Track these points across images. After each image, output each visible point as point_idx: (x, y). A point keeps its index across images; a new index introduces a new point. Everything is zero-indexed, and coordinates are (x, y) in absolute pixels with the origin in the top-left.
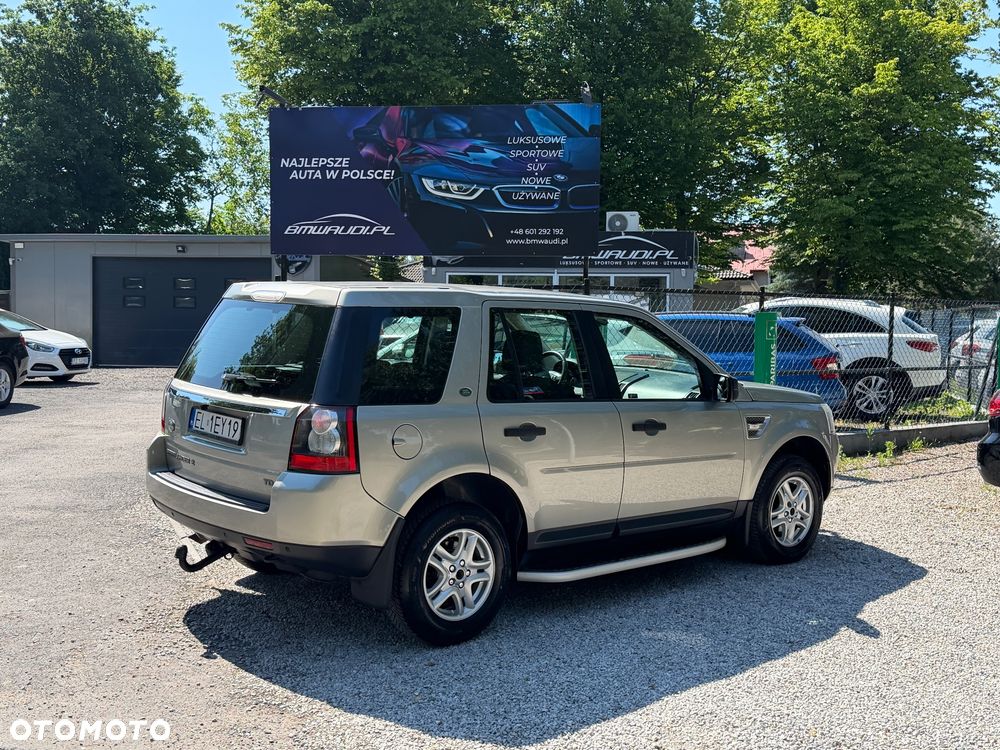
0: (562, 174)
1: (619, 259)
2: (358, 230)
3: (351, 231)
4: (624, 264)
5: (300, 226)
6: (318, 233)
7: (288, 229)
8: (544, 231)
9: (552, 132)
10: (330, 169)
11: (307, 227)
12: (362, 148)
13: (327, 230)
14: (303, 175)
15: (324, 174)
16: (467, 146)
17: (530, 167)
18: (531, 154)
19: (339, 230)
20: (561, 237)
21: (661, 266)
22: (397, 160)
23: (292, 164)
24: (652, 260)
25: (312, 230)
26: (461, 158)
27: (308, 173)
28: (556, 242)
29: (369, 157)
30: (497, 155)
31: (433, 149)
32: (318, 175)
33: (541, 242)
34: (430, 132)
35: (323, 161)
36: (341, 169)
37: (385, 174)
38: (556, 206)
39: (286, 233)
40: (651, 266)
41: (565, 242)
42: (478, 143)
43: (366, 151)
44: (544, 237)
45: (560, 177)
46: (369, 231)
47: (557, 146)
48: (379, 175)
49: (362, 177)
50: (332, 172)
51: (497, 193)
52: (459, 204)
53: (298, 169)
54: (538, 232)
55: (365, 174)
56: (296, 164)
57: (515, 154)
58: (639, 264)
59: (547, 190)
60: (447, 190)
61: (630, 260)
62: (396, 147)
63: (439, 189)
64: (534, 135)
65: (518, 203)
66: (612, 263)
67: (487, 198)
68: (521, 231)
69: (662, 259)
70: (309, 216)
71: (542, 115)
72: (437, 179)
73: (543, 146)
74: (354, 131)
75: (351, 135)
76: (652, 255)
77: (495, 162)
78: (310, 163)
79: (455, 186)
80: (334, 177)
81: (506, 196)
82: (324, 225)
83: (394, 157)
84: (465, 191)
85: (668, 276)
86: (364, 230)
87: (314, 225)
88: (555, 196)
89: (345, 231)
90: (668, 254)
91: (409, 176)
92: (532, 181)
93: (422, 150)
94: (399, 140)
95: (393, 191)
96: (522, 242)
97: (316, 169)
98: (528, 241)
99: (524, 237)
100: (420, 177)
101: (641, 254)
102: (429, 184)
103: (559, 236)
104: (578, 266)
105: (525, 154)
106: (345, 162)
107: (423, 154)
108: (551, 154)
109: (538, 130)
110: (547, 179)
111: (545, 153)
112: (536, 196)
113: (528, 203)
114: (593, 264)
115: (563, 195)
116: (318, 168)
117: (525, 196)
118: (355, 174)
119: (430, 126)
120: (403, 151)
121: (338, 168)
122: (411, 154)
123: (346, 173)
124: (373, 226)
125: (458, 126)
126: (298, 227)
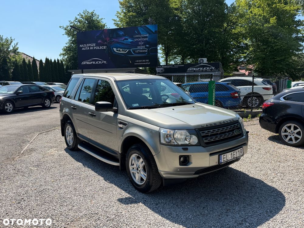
1: (201, 70)
2: (98, 62)
3: (97, 63)
4: (202, 71)
8: (144, 61)
9: (145, 33)
10: (91, 47)
13: (91, 63)
16: (124, 38)
17: (140, 43)
18: (140, 40)
19: (94, 63)
20: (148, 62)
21: (211, 71)
22: (107, 43)
23: (82, 46)
25: (88, 63)
26: (122, 42)
27: (86, 48)
28: (147, 63)
29: (100, 43)
30: (131, 41)
31: (115, 40)
33: (143, 64)
34: (115, 36)
35: (89, 45)
37: (104, 47)
38: (147, 54)
39: (82, 64)
40: (209, 71)
42: (127, 37)
43: (99, 41)
44: (144, 62)
45: (147, 46)
46: (101, 62)
47: (146, 37)
51: (132, 51)
52: (123, 54)
53: (84, 47)
54: (142, 61)
55: (99, 48)
57: (136, 40)
58: (206, 71)
59: (144, 49)
60: (119, 51)
62: (106, 40)
63: (117, 50)
64: (140, 34)
65: (137, 53)
66: (199, 71)
67: (129, 52)
68: (138, 61)
69: (212, 69)
71: (142, 29)
72: (117, 48)
73: (143, 37)
75: (96, 37)
76: (209, 68)
77: (131, 42)
78: (86, 45)
79: (121, 50)
80: (92, 49)
81: (134, 51)
82: (91, 61)
84: (124, 51)
85: (213, 73)
86: (100, 62)
87: (88, 62)
88: (146, 51)
90: (213, 68)
91: (110, 47)
92: (140, 47)
93: (113, 40)
94: (107, 38)
95: (106, 52)
96: (138, 64)
98: (140, 64)
99: (139, 62)
100: (113, 48)
101: (206, 68)
102: (115, 49)
103: (147, 62)
104: (191, 72)
105: (138, 40)
106: (94, 44)
107: (113, 41)
108: (145, 39)
109: (141, 33)
110: (144, 46)
111: (143, 39)
112: (141, 51)
113: (139, 53)
114: (194, 71)
115: (148, 50)
116: (88, 47)
117: (139, 51)
118: (97, 48)
119: (115, 34)
120: (108, 41)
121: (93, 46)
122: (110, 42)
123: (95, 48)
124: (102, 61)
125: (121, 33)
126: (84, 62)
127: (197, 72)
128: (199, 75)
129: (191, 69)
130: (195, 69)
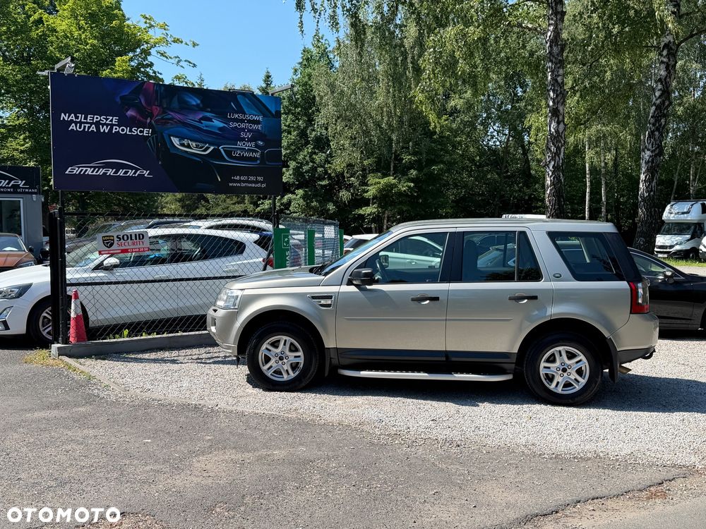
0: (262, 141)
2: (126, 173)
3: (121, 173)
5: (79, 167)
6: (94, 173)
7: (69, 169)
8: (252, 178)
9: (255, 113)
10: (103, 125)
11: (85, 169)
12: (127, 111)
13: (102, 171)
14: (80, 128)
15: (98, 128)
16: (201, 116)
17: (242, 135)
18: (243, 126)
19: (111, 172)
20: (262, 183)
21: (15, 192)
22: (153, 122)
23: (70, 118)
24: (8, 188)
25: (89, 171)
26: (197, 124)
27: (85, 127)
28: (259, 185)
29: (132, 118)
30: (221, 125)
31: (177, 116)
32: (93, 128)
33: (250, 185)
34: (175, 104)
36: (112, 125)
37: (145, 132)
38: (258, 162)
39: (67, 172)
41: (264, 186)
42: (208, 115)
43: (130, 113)
44: (252, 182)
45: (260, 143)
46: (135, 173)
47: (257, 122)
48: (141, 132)
49: (128, 133)
50: (105, 127)
51: (222, 150)
52: (198, 157)
53: (76, 123)
54: (248, 178)
55: (131, 131)
56: (74, 119)
57: (233, 125)
60: (189, 146)
62: (152, 113)
63: (183, 145)
64: (244, 113)
65: (235, 158)
67: (215, 153)
68: (238, 178)
70: (87, 160)
71: (246, 99)
72: (181, 138)
74: (121, 98)
75: (118, 100)
76: (8, 184)
77: (220, 129)
78: (86, 118)
79: (194, 144)
80: (106, 131)
81: (229, 153)
82: (99, 168)
83: (151, 119)
84: (201, 148)
85: (21, 200)
86: (131, 173)
87: (91, 167)
88: (258, 155)
89: (116, 173)
91: (162, 133)
92: (244, 144)
93: (170, 116)
94: (154, 107)
95: (151, 146)
96: (239, 185)
97: (91, 124)
98: (243, 185)
99: (240, 181)
100: (170, 136)
102: (176, 141)
103: (260, 182)
105: (239, 125)
106: (115, 120)
107: (172, 119)
108: (255, 127)
109: (245, 110)
110: (253, 143)
111: (251, 126)
112: (246, 154)
113: (242, 158)
115: (262, 154)
116: (93, 123)
117: (240, 154)
118: (123, 130)
119: (175, 99)
120: (157, 116)
121: (109, 124)
122: (162, 119)
123: (116, 129)
124: (137, 170)
125: (195, 101)
126: (77, 169)
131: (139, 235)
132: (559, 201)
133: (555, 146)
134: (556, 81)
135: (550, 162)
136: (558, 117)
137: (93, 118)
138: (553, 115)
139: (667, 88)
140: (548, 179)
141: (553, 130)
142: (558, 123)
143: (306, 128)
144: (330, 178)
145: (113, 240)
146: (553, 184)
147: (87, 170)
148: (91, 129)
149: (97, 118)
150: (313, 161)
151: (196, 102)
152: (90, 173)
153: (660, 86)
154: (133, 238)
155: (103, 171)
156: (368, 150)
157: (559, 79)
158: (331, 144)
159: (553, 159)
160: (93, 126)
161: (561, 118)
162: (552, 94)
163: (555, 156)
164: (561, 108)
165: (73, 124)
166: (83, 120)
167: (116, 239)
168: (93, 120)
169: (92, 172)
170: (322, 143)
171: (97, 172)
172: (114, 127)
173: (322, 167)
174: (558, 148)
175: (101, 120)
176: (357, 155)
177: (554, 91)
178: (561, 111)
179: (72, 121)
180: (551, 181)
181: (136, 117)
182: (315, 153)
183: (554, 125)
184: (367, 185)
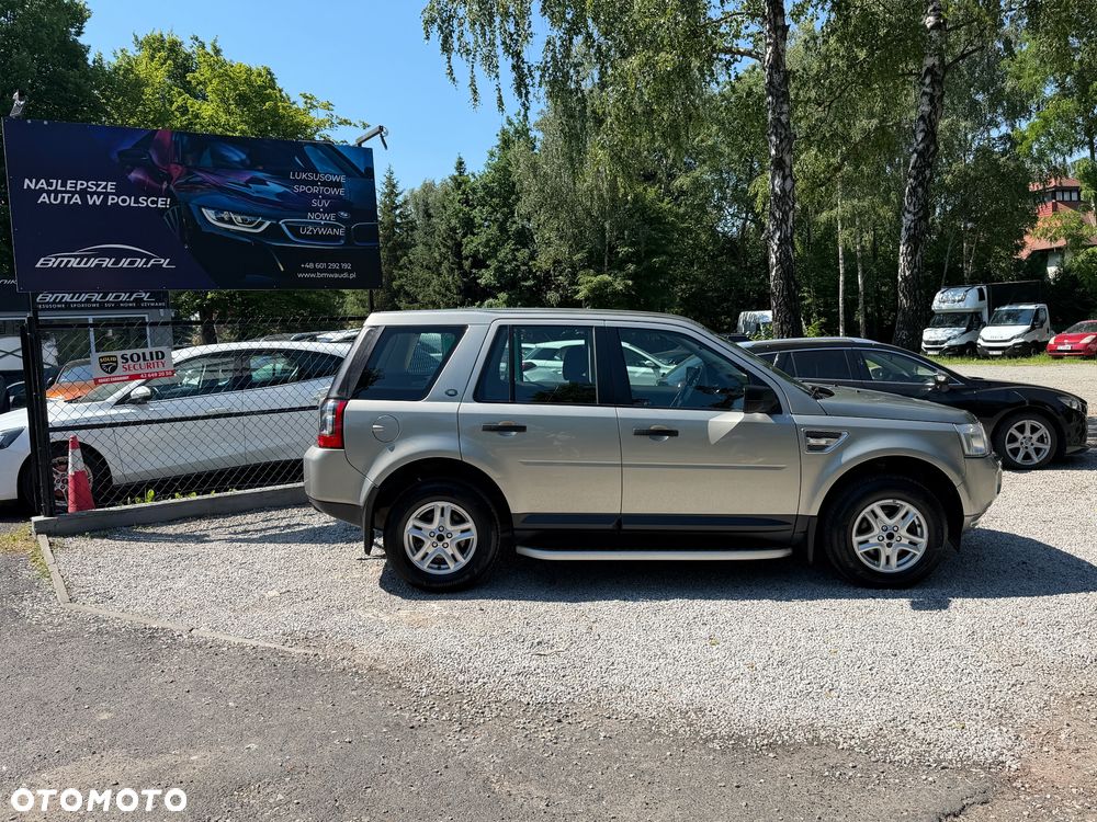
0: (345, 212)
1: (96, 302)
2: (132, 263)
3: (124, 263)
4: (102, 306)
5: (57, 258)
6: (82, 265)
7: (42, 261)
8: (334, 266)
9: (332, 171)
10: (92, 194)
11: (66, 260)
12: (130, 173)
13: (93, 262)
14: (56, 199)
15: (84, 199)
16: (248, 177)
17: (315, 203)
18: (315, 190)
19: (108, 263)
20: (349, 272)
21: (139, 307)
22: (172, 187)
23: (39, 186)
24: (129, 302)
25: (74, 263)
26: (243, 189)
27: (63, 198)
28: (345, 275)
29: (139, 182)
30: (280, 189)
31: (211, 179)
32: (77, 199)
33: (331, 276)
34: (207, 161)
36: (106, 195)
37: (160, 202)
38: (342, 242)
39: (38, 265)
40: (129, 308)
41: (353, 276)
42: (260, 175)
43: (134, 175)
44: (333, 271)
45: (344, 215)
46: (146, 263)
47: (338, 185)
48: (153, 202)
49: (132, 204)
50: (95, 196)
51: (284, 226)
52: (247, 238)
53: (49, 192)
54: (328, 266)
55: (136, 201)
56: (45, 186)
57: (298, 189)
58: (117, 306)
59: (333, 226)
60: (231, 222)
61: (108, 302)
62: (170, 174)
63: (221, 220)
64: (317, 173)
65: (306, 237)
66: (89, 305)
67: (274, 231)
68: (311, 266)
69: (139, 301)
70: (69, 246)
71: (320, 153)
72: (218, 210)
73: (325, 184)
74: (120, 154)
75: (115, 156)
76: (129, 297)
77: (279, 195)
78: (64, 185)
79: (239, 218)
80: (98, 203)
81: (294, 230)
82: (89, 257)
83: (169, 183)
84: (250, 223)
85: (146, 316)
86: (140, 263)
87: (76, 257)
88: (340, 232)
89: (116, 263)
90: (145, 296)
91: (186, 204)
92: (318, 216)
93: (199, 179)
94: (172, 166)
95: (170, 221)
96: (313, 275)
97: (73, 193)
98: (319, 275)
99: (315, 271)
100: (200, 207)
101: (117, 297)
102: (210, 215)
103: (347, 270)
104: (53, 309)
105: (309, 189)
106: (111, 186)
107: (201, 183)
108: (333, 191)
109: (318, 168)
110: (332, 215)
111: (327, 190)
112: (323, 231)
113: (316, 237)
114: (68, 307)
115: (347, 231)
116: (76, 192)
117: (312, 231)
118: (124, 201)
119: (207, 154)
120: (178, 179)
121: (102, 193)
122: (187, 182)
123: (113, 199)
124: (149, 258)
125: (237, 156)
126: (54, 260)
127: (82, 309)
128: (91, 321)
129: (50, 298)
130: (67, 298)
131: (157, 353)
132: (788, 284)
133: (781, 210)
134: (779, 120)
135: (774, 232)
136: (783, 169)
137: (76, 184)
138: (776, 168)
139: (932, 127)
140: (773, 256)
141: (777, 189)
142: (784, 178)
143: (506, 220)
144: (535, 277)
145: (116, 362)
146: (779, 261)
147: (69, 261)
148: (73, 200)
149: (82, 184)
150: (515, 259)
151: (239, 156)
152: (75, 266)
153: (922, 126)
154: (148, 357)
155: (96, 262)
156: (577, 244)
157: (784, 118)
158: (535, 237)
159: (778, 228)
160: (77, 196)
161: (787, 171)
162: (773, 138)
163: (781, 224)
164: (787, 158)
165: (45, 195)
166: (59, 188)
167: (120, 360)
168: (76, 187)
169: (79, 263)
170: (524, 238)
171: (86, 264)
172: (110, 197)
173: (524, 264)
174: (785, 213)
175: (88, 187)
176: (565, 249)
177: (776, 135)
178: (788, 161)
179: (42, 190)
180: (776, 258)
181: (144, 181)
182: (518, 250)
183: (777, 181)
184: (577, 284)
